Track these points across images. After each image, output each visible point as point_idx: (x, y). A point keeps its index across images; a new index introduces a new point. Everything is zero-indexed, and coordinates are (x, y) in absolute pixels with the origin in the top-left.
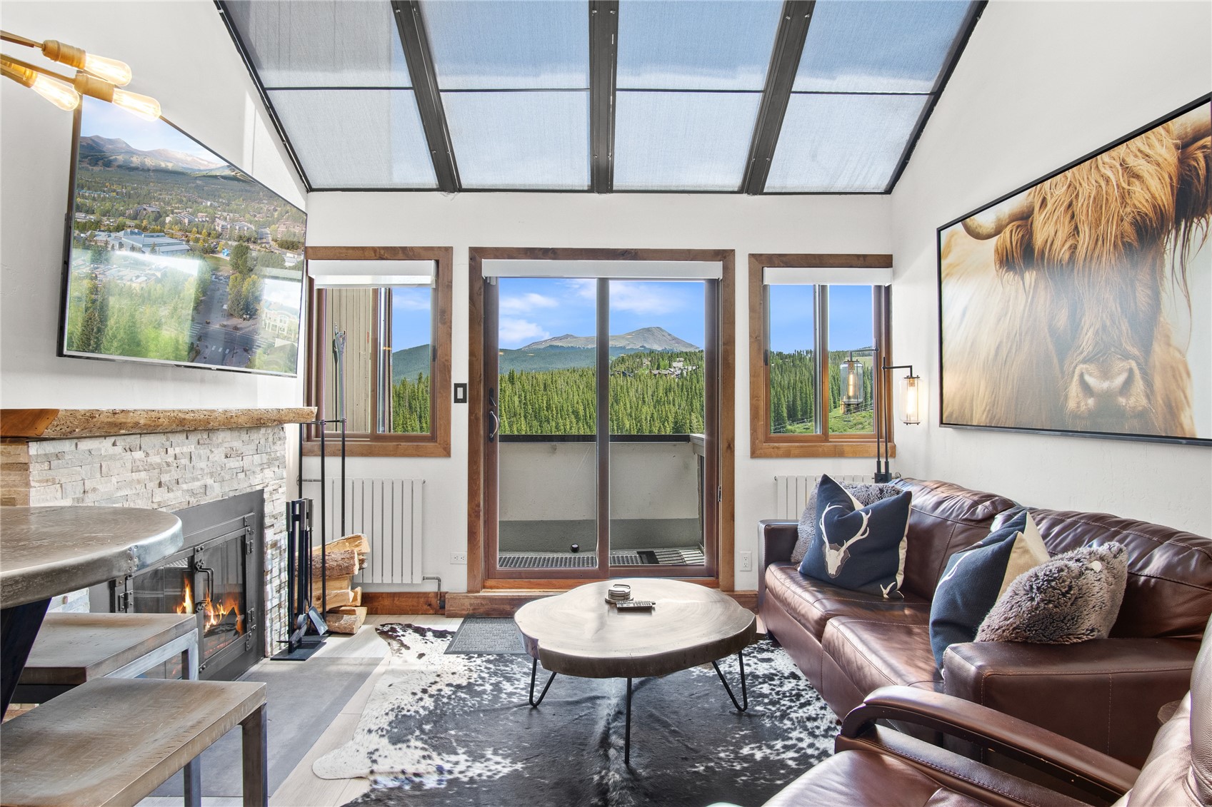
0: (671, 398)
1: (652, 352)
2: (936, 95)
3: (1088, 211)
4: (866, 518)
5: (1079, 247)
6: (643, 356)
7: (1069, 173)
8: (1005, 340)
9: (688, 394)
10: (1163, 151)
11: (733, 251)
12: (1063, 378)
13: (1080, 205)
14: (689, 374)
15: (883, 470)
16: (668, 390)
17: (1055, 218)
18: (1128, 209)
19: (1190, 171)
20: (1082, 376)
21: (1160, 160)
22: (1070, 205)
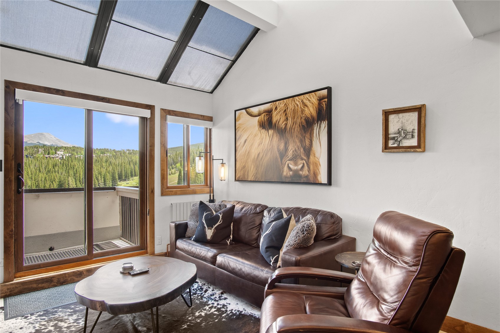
0: (57, 170)
1: (44, 146)
2: (234, 62)
3: (291, 113)
4: (221, 216)
5: (288, 124)
6: (39, 147)
7: (285, 101)
8: (261, 152)
9: (67, 168)
10: (314, 100)
11: (154, 106)
12: (282, 165)
13: (288, 111)
14: (67, 157)
15: (212, 198)
16: (54, 166)
17: (280, 114)
18: (304, 115)
19: (321, 107)
20: (288, 165)
21: (313, 103)
22: (285, 111)
